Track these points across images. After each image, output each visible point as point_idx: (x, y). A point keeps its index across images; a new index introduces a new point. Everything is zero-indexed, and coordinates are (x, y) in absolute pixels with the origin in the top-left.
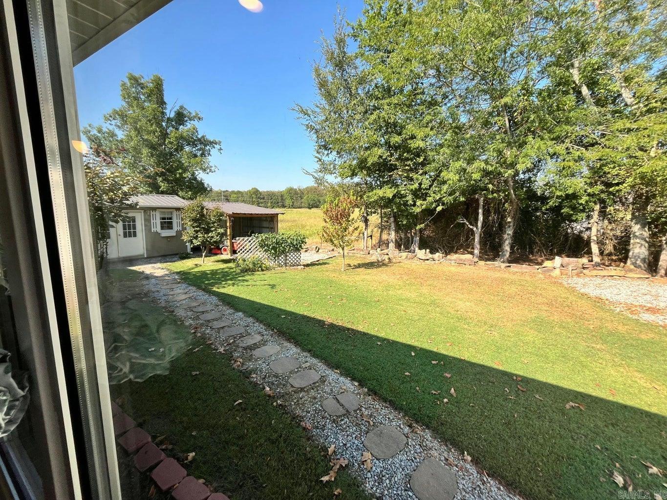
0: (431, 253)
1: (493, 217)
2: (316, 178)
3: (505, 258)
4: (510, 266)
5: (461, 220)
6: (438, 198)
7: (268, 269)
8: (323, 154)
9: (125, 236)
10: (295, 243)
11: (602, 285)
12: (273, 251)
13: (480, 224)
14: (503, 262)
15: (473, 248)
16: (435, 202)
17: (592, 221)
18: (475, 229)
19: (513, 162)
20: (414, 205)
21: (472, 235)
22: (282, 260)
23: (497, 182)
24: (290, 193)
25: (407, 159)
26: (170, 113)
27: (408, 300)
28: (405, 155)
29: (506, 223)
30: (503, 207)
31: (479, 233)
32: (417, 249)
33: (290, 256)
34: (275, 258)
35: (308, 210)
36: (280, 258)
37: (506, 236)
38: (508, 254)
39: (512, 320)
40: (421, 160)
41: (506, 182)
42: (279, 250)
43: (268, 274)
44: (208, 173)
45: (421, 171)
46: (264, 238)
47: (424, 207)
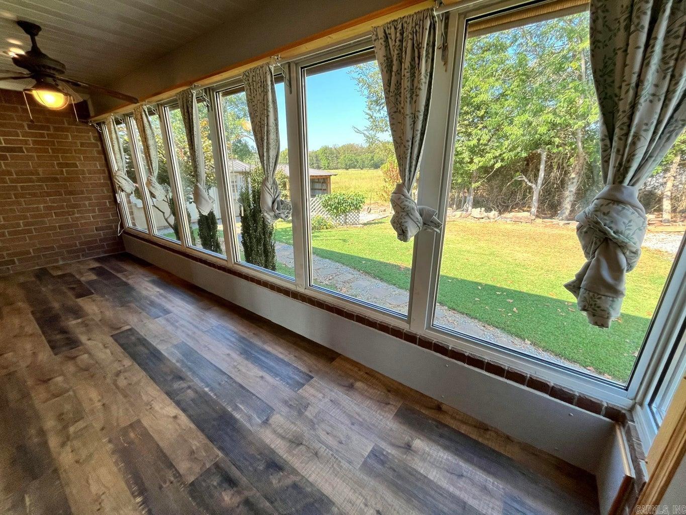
0: (486, 211)
1: (555, 173)
2: (367, 137)
3: (564, 216)
4: (569, 224)
5: (519, 177)
6: (498, 155)
7: (331, 227)
8: (375, 110)
10: (355, 203)
11: (665, 240)
12: (335, 211)
13: (540, 181)
14: (562, 220)
15: (529, 207)
16: (494, 158)
17: (668, 175)
18: (534, 186)
19: (585, 113)
20: (471, 162)
21: (530, 193)
22: (343, 219)
23: (564, 134)
24: (325, 153)
25: (467, 113)
27: (469, 252)
28: (465, 108)
29: (569, 179)
30: (567, 162)
31: (538, 190)
32: (470, 208)
33: (349, 215)
34: (336, 217)
35: (345, 171)
36: (341, 217)
37: (567, 193)
38: (567, 212)
39: (567, 267)
40: (482, 113)
41: (574, 134)
42: (341, 209)
43: (333, 232)
45: (480, 126)
46: (327, 198)
47: (481, 164)
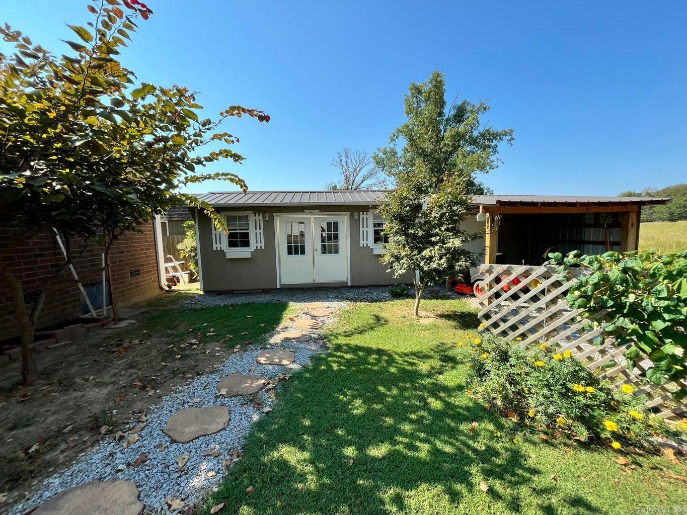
9: (324, 252)
26: (449, 111)
35: (668, 223)
44: (487, 172)
